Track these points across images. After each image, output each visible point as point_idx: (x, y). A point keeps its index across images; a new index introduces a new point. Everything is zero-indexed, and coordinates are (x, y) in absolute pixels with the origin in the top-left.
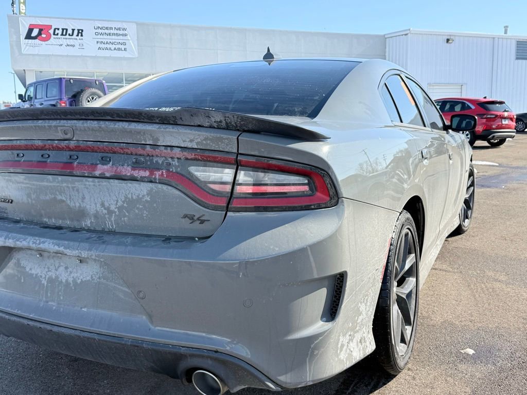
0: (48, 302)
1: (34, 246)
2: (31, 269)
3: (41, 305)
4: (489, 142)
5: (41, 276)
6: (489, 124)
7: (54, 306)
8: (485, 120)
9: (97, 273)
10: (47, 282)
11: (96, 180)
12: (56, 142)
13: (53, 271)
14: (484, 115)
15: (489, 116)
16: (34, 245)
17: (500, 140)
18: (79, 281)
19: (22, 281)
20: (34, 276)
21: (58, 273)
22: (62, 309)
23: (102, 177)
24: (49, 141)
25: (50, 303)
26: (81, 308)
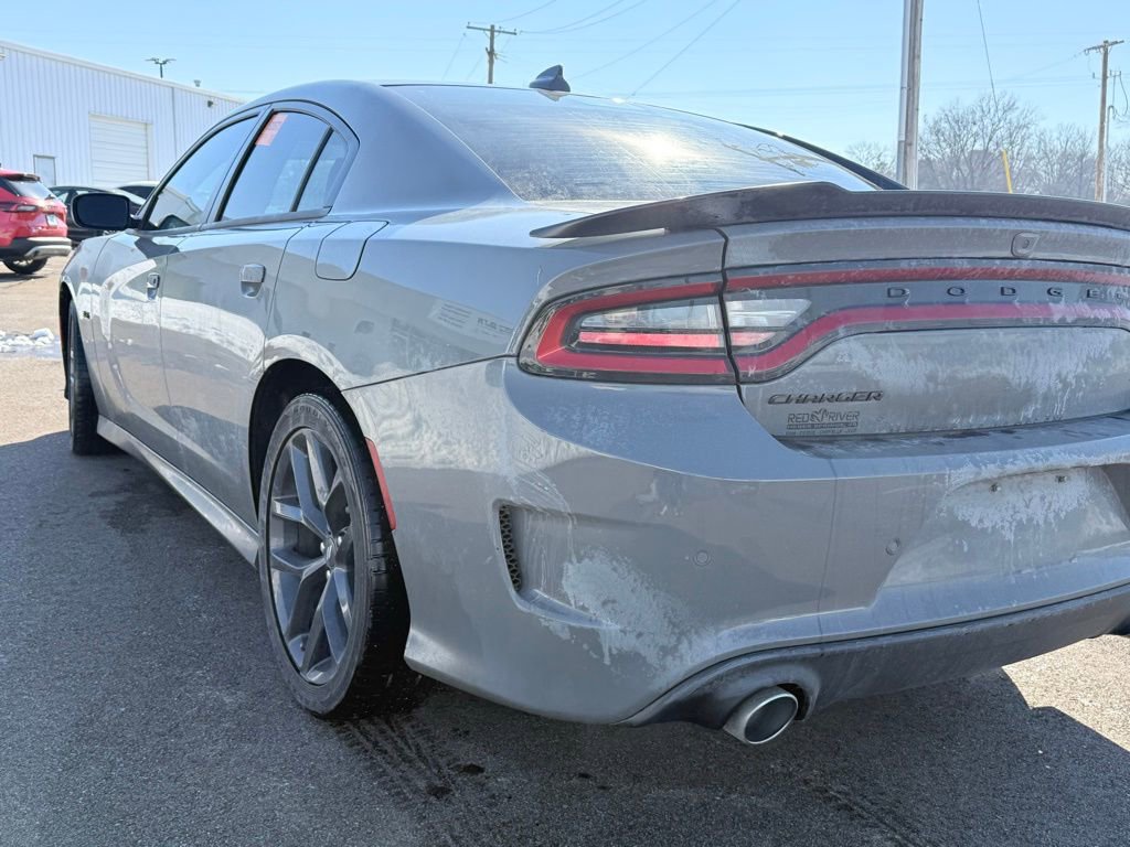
0: (1019, 572)
1: (1040, 465)
2: (981, 521)
3: (1014, 582)
4: (10, 265)
5: (1003, 527)
6: (24, 223)
7: (1031, 574)
8: (14, 214)
9: (1083, 491)
10: (1015, 535)
11: (1057, 330)
12: (998, 262)
13: (1023, 509)
14: (13, 204)
15: (22, 208)
16: (1040, 463)
17: (34, 261)
18: (1062, 515)
19: (966, 549)
20: (990, 530)
21: (1030, 511)
22: (1046, 574)
23: (1063, 324)
24: (984, 261)
25: (1023, 572)
26: (1070, 560)
